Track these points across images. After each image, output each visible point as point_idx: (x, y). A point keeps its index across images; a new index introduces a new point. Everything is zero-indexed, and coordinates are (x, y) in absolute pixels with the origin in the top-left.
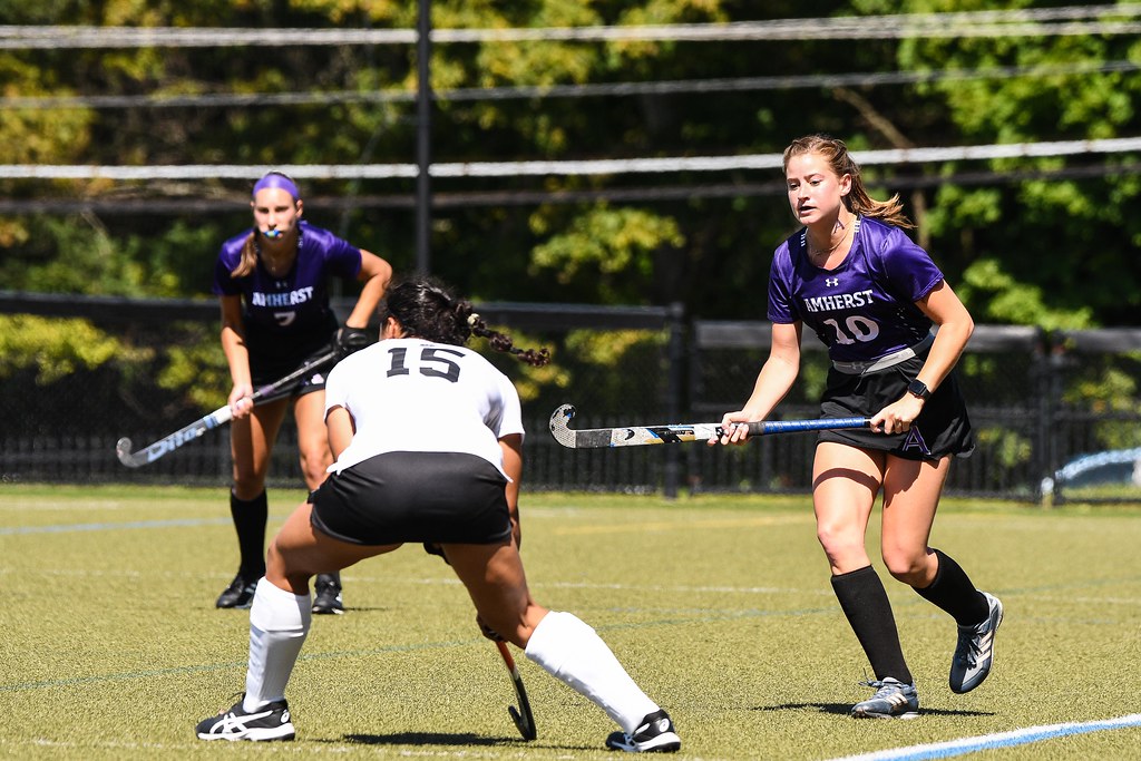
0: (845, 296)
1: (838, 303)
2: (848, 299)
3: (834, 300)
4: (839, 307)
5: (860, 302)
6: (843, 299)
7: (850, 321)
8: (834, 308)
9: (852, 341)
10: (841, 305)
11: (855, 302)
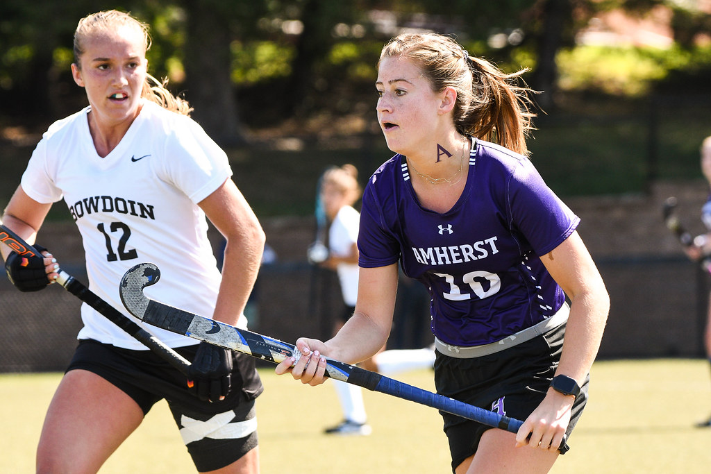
0: (463, 247)
1: (454, 255)
2: (467, 250)
3: (448, 251)
4: (455, 261)
5: (482, 254)
6: (460, 251)
7: (468, 278)
8: (448, 262)
9: (467, 296)
10: (458, 258)
11: (476, 253)
